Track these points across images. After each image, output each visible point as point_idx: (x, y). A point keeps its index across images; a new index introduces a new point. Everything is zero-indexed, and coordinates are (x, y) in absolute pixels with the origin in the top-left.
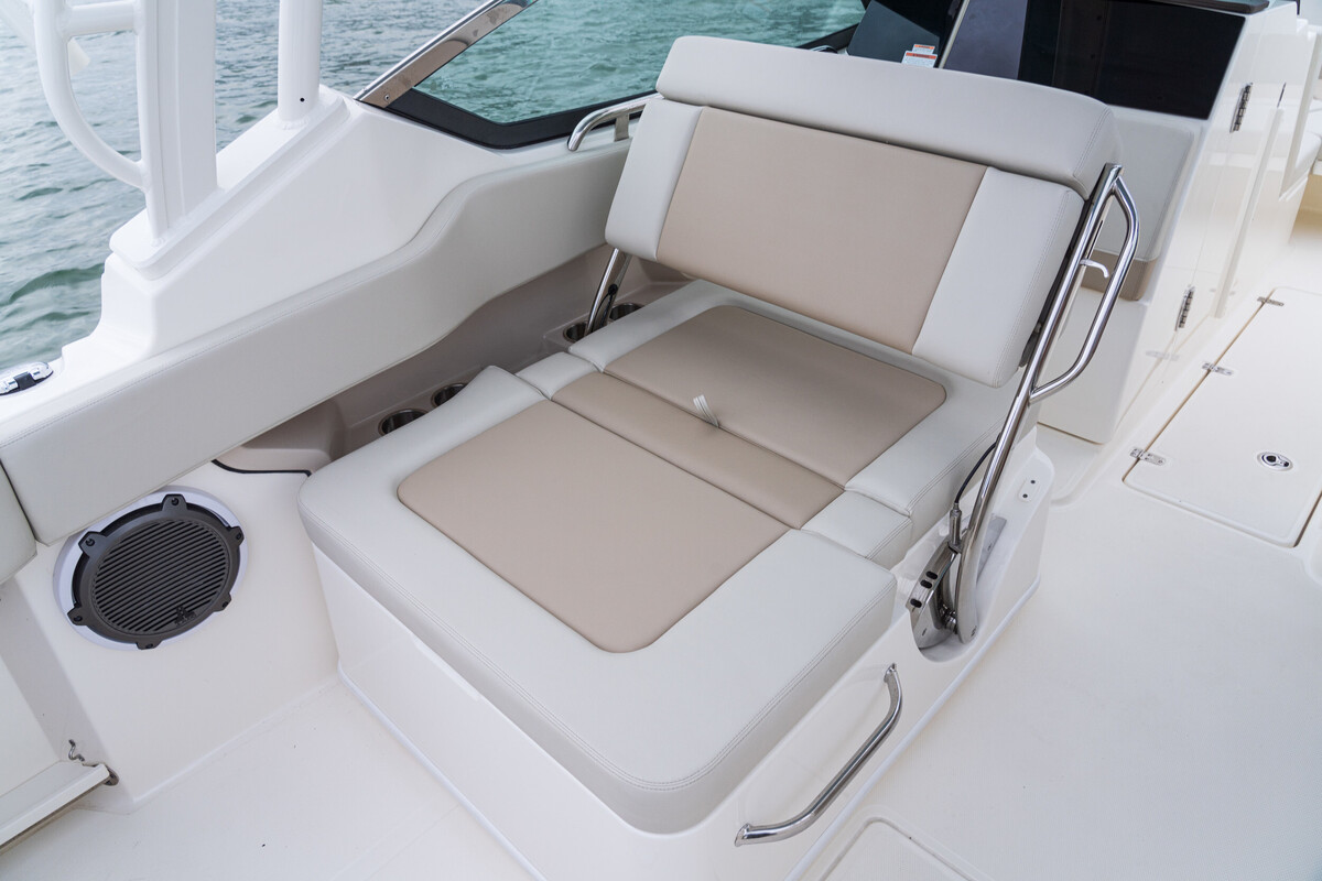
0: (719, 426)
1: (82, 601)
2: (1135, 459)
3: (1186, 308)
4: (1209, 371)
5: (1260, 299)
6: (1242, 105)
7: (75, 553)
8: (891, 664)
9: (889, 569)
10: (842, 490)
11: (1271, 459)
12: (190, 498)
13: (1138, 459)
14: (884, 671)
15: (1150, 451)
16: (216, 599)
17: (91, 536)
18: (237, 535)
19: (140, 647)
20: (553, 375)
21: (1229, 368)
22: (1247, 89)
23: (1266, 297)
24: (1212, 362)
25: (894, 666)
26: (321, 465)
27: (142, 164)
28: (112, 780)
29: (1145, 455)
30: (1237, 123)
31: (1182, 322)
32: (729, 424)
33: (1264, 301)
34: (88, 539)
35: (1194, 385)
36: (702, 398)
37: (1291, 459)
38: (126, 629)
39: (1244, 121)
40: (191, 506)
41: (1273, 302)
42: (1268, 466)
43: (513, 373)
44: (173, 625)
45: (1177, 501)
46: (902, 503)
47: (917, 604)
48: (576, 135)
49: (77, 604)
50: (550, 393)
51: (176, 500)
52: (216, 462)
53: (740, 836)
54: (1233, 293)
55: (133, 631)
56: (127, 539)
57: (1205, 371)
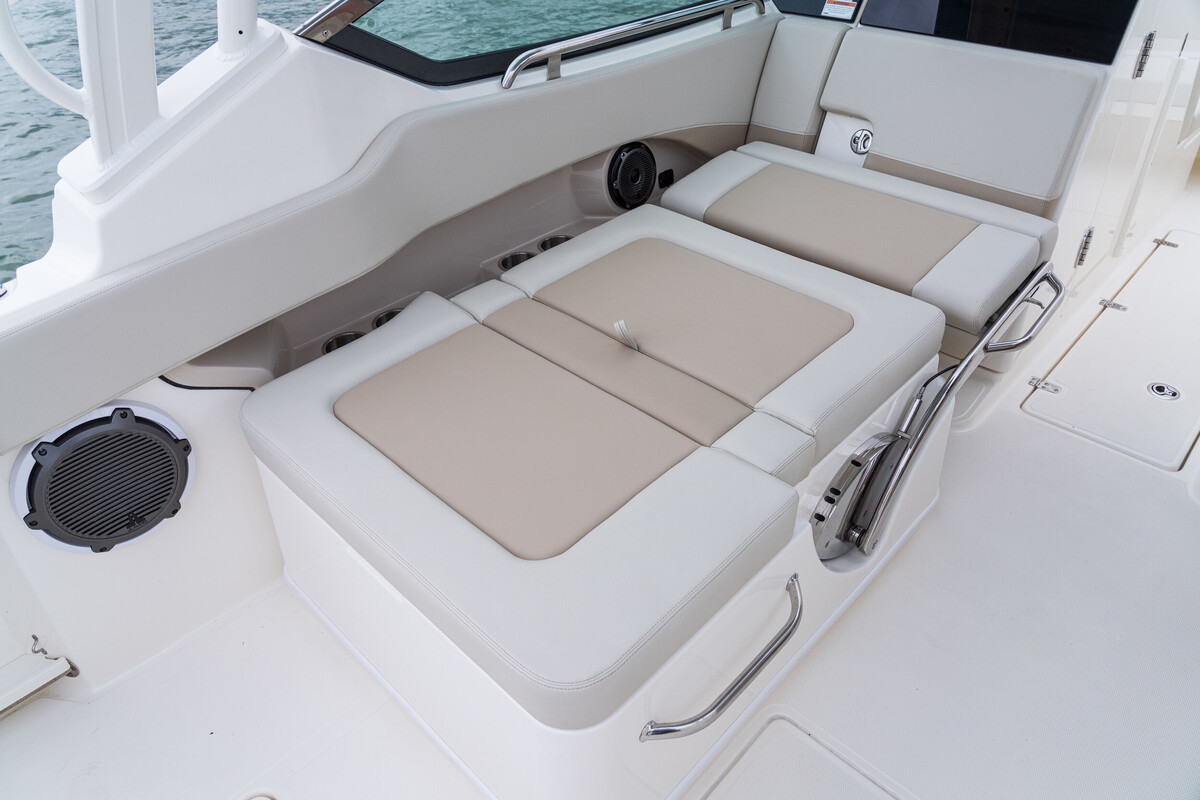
0: (639, 350)
1: (37, 507)
2: (1032, 388)
3: (1085, 246)
4: (1105, 307)
5: (1156, 241)
6: (1145, 53)
7: (29, 462)
8: (793, 574)
9: (793, 484)
10: (752, 410)
11: (1160, 389)
12: (139, 412)
13: (1036, 388)
14: (786, 581)
15: (1047, 380)
16: (166, 507)
17: (43, 446)
18: (186, 447)
19: (95, 550)
20: (486, 300)
21: (1124, 304)
22: (1150, 37)
23: (1161, 238)
24: (1108, 298)
25: (795, 576)
26: (264, 382)
27: (84, 92)
28: (73, 672)
29: (1042, 384)
30: (1140, 70)
31: (1081, 259)
32: (647, 346)
33: (1159, 243)
34: (40, 449)
35: (1091, 319)
36: (622, 322)
37: (1179, 389)
38: (80, 533)
39: (1147, 68)
40: (139, 420)
41: (1169, 244)
42: (1157, 396)
43: (448, 299)
44: (125, 529)
45: (1071, 427)
46: (807, 424)
47: (820, 518)
48: (509, 73)
49: (32, 511)
50: (482, 318)
51: (124, 413)
52: (162, 378)
53: (645, 731)
54: (1130, 235)
55: (87, 535)
56: (79, 450)
57: (1102, 307)
